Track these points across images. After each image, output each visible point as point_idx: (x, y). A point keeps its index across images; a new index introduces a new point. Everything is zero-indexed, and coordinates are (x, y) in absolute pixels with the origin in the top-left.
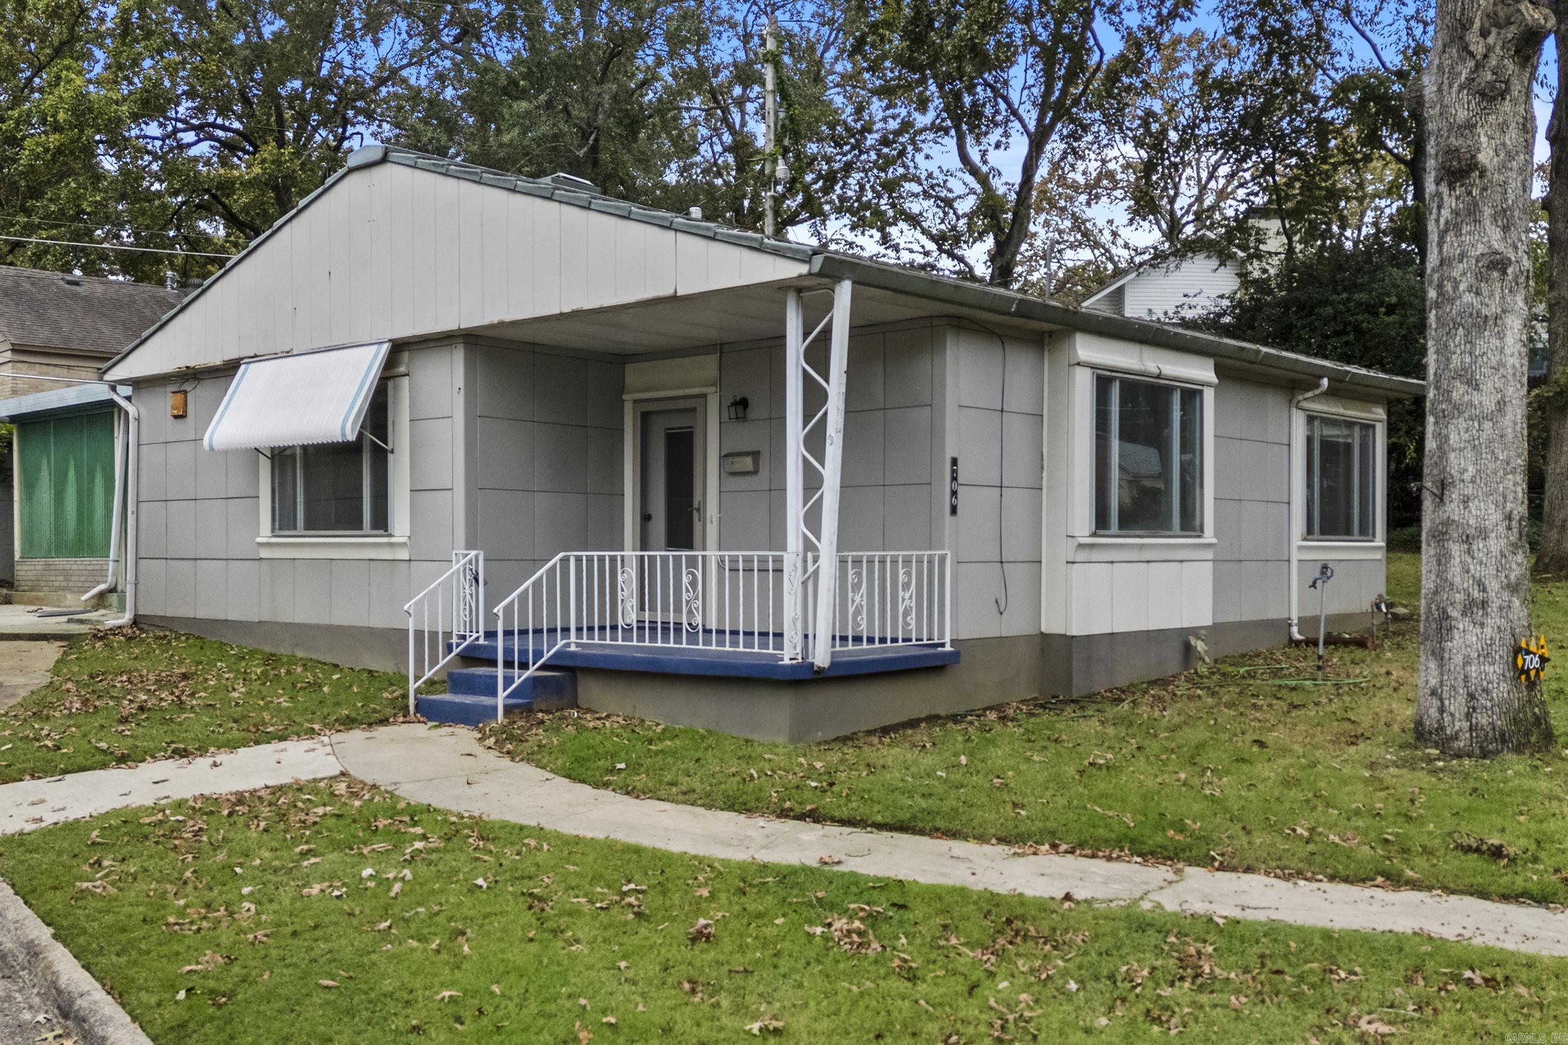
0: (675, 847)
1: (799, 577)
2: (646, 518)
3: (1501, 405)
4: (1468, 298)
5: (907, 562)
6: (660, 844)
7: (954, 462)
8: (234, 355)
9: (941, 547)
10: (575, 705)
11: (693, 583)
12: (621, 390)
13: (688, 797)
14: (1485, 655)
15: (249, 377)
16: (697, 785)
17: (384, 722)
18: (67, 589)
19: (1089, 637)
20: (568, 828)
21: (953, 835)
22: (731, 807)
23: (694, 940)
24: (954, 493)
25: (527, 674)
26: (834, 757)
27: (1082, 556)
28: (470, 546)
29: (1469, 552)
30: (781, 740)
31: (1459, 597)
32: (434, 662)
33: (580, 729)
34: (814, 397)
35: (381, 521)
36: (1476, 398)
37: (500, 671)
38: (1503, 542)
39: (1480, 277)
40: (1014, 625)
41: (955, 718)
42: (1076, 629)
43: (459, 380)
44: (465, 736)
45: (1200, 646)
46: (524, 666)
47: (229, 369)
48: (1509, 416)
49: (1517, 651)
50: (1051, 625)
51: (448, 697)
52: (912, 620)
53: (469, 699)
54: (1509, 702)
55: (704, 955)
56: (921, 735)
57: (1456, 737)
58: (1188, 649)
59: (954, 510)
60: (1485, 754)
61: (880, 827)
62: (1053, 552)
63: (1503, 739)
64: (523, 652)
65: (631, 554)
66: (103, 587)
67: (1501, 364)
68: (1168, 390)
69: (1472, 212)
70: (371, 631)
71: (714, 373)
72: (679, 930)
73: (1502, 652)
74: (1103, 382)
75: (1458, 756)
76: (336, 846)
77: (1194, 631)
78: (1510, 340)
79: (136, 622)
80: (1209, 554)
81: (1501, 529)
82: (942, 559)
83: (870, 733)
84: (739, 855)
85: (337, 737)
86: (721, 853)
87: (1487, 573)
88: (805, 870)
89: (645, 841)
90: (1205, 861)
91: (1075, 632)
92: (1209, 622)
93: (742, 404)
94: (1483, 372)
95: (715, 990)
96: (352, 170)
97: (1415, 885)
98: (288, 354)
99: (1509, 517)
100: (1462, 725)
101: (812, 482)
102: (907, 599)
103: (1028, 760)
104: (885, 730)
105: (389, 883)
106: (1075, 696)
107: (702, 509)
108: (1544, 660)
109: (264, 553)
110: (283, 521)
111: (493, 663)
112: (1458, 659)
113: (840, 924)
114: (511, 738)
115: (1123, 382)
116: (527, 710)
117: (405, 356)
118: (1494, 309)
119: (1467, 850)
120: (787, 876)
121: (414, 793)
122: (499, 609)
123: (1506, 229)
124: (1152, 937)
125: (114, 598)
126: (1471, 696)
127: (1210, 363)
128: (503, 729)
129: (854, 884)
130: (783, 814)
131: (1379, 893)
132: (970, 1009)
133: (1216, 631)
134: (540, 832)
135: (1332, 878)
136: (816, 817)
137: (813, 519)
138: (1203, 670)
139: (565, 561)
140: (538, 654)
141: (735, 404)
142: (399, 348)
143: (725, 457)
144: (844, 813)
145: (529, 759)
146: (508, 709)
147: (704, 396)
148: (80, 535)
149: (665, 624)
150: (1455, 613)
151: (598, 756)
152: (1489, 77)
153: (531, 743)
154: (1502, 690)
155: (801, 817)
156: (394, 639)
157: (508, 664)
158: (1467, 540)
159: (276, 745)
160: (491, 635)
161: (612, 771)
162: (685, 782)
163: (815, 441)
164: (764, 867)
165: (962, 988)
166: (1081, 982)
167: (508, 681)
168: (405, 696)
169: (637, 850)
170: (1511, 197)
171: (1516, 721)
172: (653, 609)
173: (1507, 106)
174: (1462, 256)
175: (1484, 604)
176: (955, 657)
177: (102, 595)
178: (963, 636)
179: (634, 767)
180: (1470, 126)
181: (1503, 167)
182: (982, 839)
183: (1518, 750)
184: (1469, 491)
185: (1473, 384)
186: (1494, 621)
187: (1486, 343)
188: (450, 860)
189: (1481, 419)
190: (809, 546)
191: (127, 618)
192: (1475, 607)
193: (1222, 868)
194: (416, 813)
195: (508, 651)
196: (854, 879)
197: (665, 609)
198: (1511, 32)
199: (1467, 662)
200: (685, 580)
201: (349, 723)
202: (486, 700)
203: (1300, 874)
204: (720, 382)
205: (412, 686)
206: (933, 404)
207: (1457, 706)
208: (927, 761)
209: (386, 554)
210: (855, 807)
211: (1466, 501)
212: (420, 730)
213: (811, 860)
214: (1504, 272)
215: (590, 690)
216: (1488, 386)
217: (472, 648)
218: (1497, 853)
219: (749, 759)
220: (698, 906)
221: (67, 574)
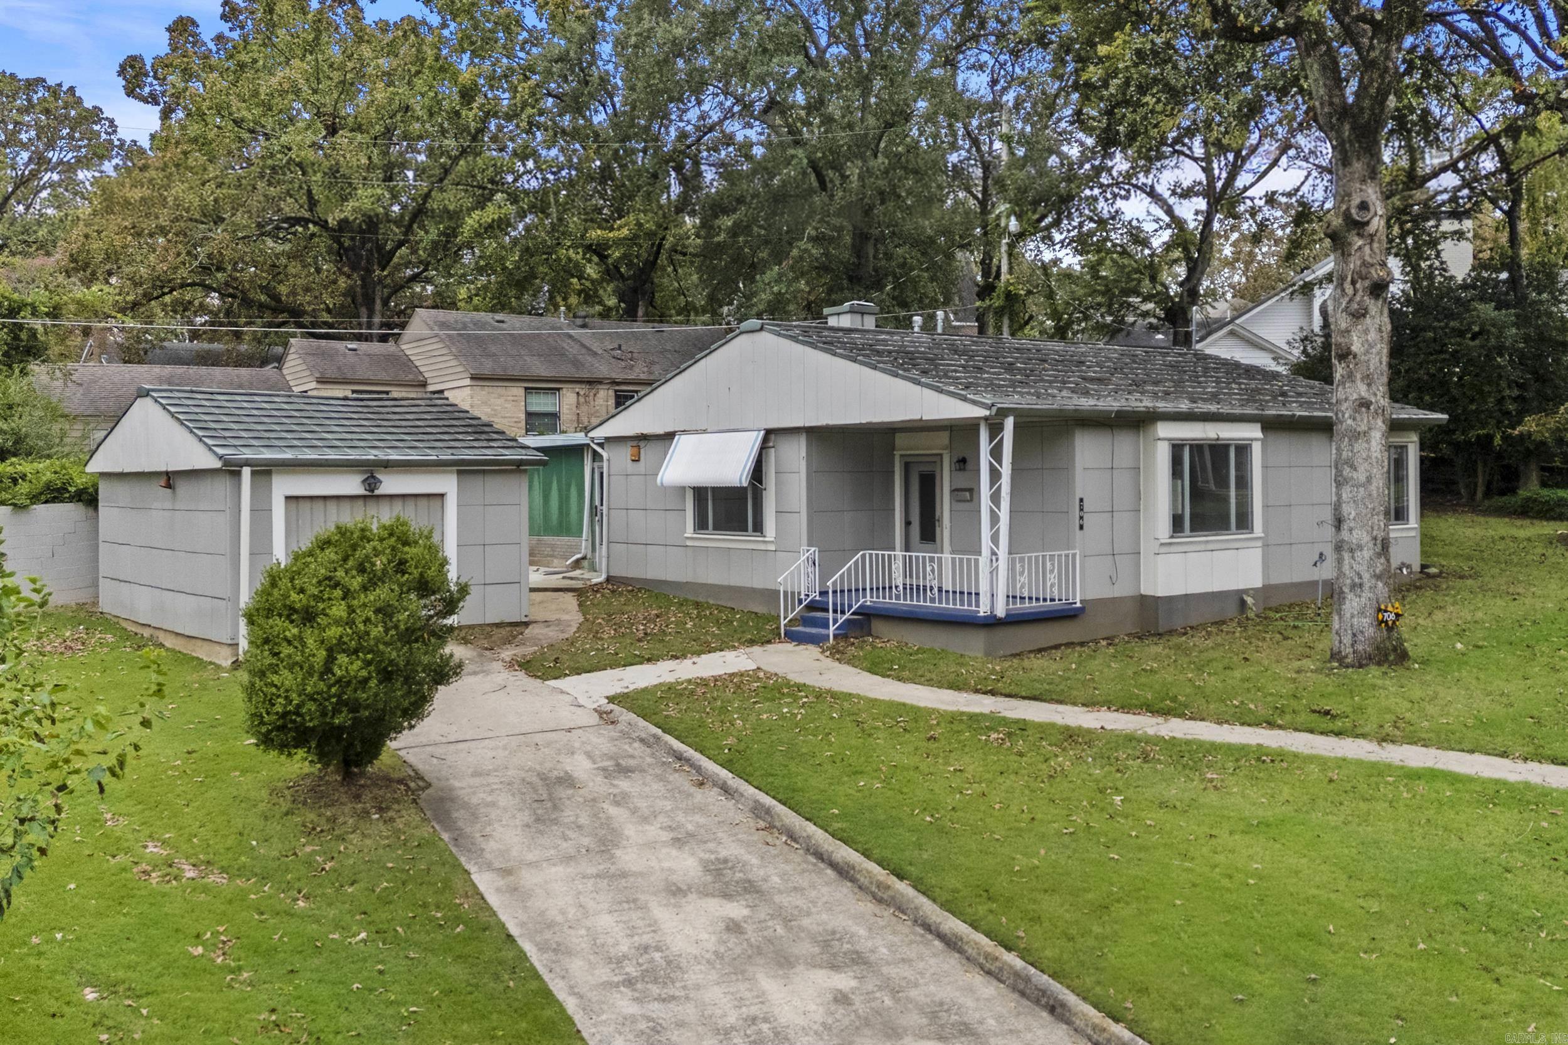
0: (922, 704)
1: (987, 570)
2: (908, 523)
3: (1369, 479)
4: (1350, 422)
5: (1052, 557)
6: (915, 703)
7: (1081, 500)
8: (670, 429)
9: (1074, 548)
10: (870, 634)
11: (933, 571)
12: (893, 449)
13: (930, 683)
14: (1362, 613)
15: (682, 443)
16: (934, 676)
17: (769, 642)
18: (552, 556)
19: (1170, 599)
20: (872, 695)
21: (1060, 702)
22: (950, 688)
23: (929, 739)
24: (1081, 518)
25: (847, 616)
26: (1007, 664)
27: (1164, 549)
28: (810, 545)
29: (1353, 558)
30: (980, 655)
31: (1348, 581)
32: (793, 610)
33: (874, 647)
34: (995, 475)
35: (758, 528)
36: (1355, 475)
37: (831, 615)
38: (1371, 552)
39: (1355, 411)
40: (1122, 590)
41: (1082, 644)
42: (1161, 592)
43: (803, 453)
44: (813, 651)
45: (1249, 600)
46: (843, 612)
47: (670, 436)
48: (1375, 484)
49: (1379, 610)
50: (1146, 590)
51: (801, 629)
52: (1056, 590)
53: (814, 630)
54: (1375, 638)
55: (933, 745)
56: (1058, 654)
57: (1346, 657)
58: (1243, 603)
59: (1081, 527)
60: (1361, 666)
61: (1024, 698)
62: (1147, 547)
63: (1370, 658)
64: (842, 605)
65: (899, 553)
66: (579, 556)
67: (1369, 457)
68: (1227, 447)
69: (1350, 376)
70: (753, 590)
71: (946, 441)
72: (922, 736)
73: (1370, 612)
74: (1177, 449)
75: (1347, 667)
76: (768, 700)
77: (1246, 591)
78: (1374, 443)
79: (609, 579)
80: (1259, 544)
81: (1371, 545)
82: (1074, 555)
83: (1030, 652)
84: (953, 708)
85: (748, 650)
86: (943, 707)
87: (1362, 569)
88: (981, 714)
89: (908, 701)
90: (1182, 716)
91: (1159, 594)
92: (1259, 585)
93: (963, 461)
94: (1358, 461)
95: (936, 756)
96: (742, 333)
97: (1280, 727)
98: (705, 431)
99: (1375, 539)
100: (1349, 650)
101: (995, 519)
102: (1052, 578)
103: (1109, 666)
104: (1040, 651)
105: (796, 715)
106: (1161, 631)
107: (940, 520)
108: (1397, 615)
109: (689, 543)
110: (701, 524)
111: (827, 610)
112: (1348, 615)
113: (994, 736)
114: (838, 652)
115: (1191, 446)
116: (845, 637)
117: (773, 437)
118: (1363, 427)
119: (1314, 711)
120: (973, 717)
121: (796, 678)
122: (829, 583)
123: (1369, 385)
124: (1134, 743)
125: (585, 563)
126: (1354, 635)
127: (1259, 426)
128: (833, 647)
129: (1005, 721)
130: (977, 691)
131: (1262, 731)
132: (1044, 767)
133: (1267, 590)
134: (858, 696)
135: (1242, 724)
136: (993, 693)
137: (995, 539)
138: (1251, 615)
139: (863, 556)
140: (850, 607)
141: (959, 461)
142: (769, 433)
143: (954, 491)
144: (1007, 691)
145: (848, 663)
146: (835, 636)
147: (941, 455)
148: (560, 523)
149: (918, 586)
150: (1346, 590)
151: (884, 662)
152: (1356, 306)
153: (848, 655)
154: (1370, 632)
155: (985, 693)
156: (772, 595)
157: (835, 611)
158: (1352, 551)
159: (719, 654)
160: (824, 593)
161: (891, 669)
162: (928, 676)
163: (996, 498)
164: (962, 713)
165: (1042, 759)
166: (1094, 759)
167: (835, 621)
168: (778, 628)
169: (904, 705)
170: (1372, 367)
171: (1378, 648)
172: (911, 576)
173: (1368, 320)
174: (1346, 399)
175: (1361, 585)
176: (1082, 610)
177: (578, 561)
178: (1089, 597)
179: (902, 668)
180: (1348, 331)
181: (1367, 352)
182: (1074, 704)
183: (1379, 664)
184: (1352, 524)
185: (1354, 468)
186: (1367, 594)
187: (1360, 446)
188: (819, 707)
189: (1358, 486)
190: (994, 553)
191: (602, 578)
192: (1357, 587)
193: (1191, 719)
194: (800, 687)
195: (835, 604)
196: (1004, 718)
197: (918, 577)
198: (1367, 283)
199: (1352, 616)
200: (928, 569)
201: (752, 642)
202: (823, 631)
203: (1227, 722)
204: (950, 447)
205: (783, 623)
206: (1066, 469)
207: (1347, 640)
208: (1054, 666)
209: (763, 547)
210: (1013, 689)
211: (1351, 530)
212: (790, 646)
213: (986, 711)
214: (1368, 408)
215: (878, 626)
216: (1361, 469)
217: (812, 601)
218: (1327, 713)
219: (962, 665)
220: (931, 727)
221: (553, 547)
